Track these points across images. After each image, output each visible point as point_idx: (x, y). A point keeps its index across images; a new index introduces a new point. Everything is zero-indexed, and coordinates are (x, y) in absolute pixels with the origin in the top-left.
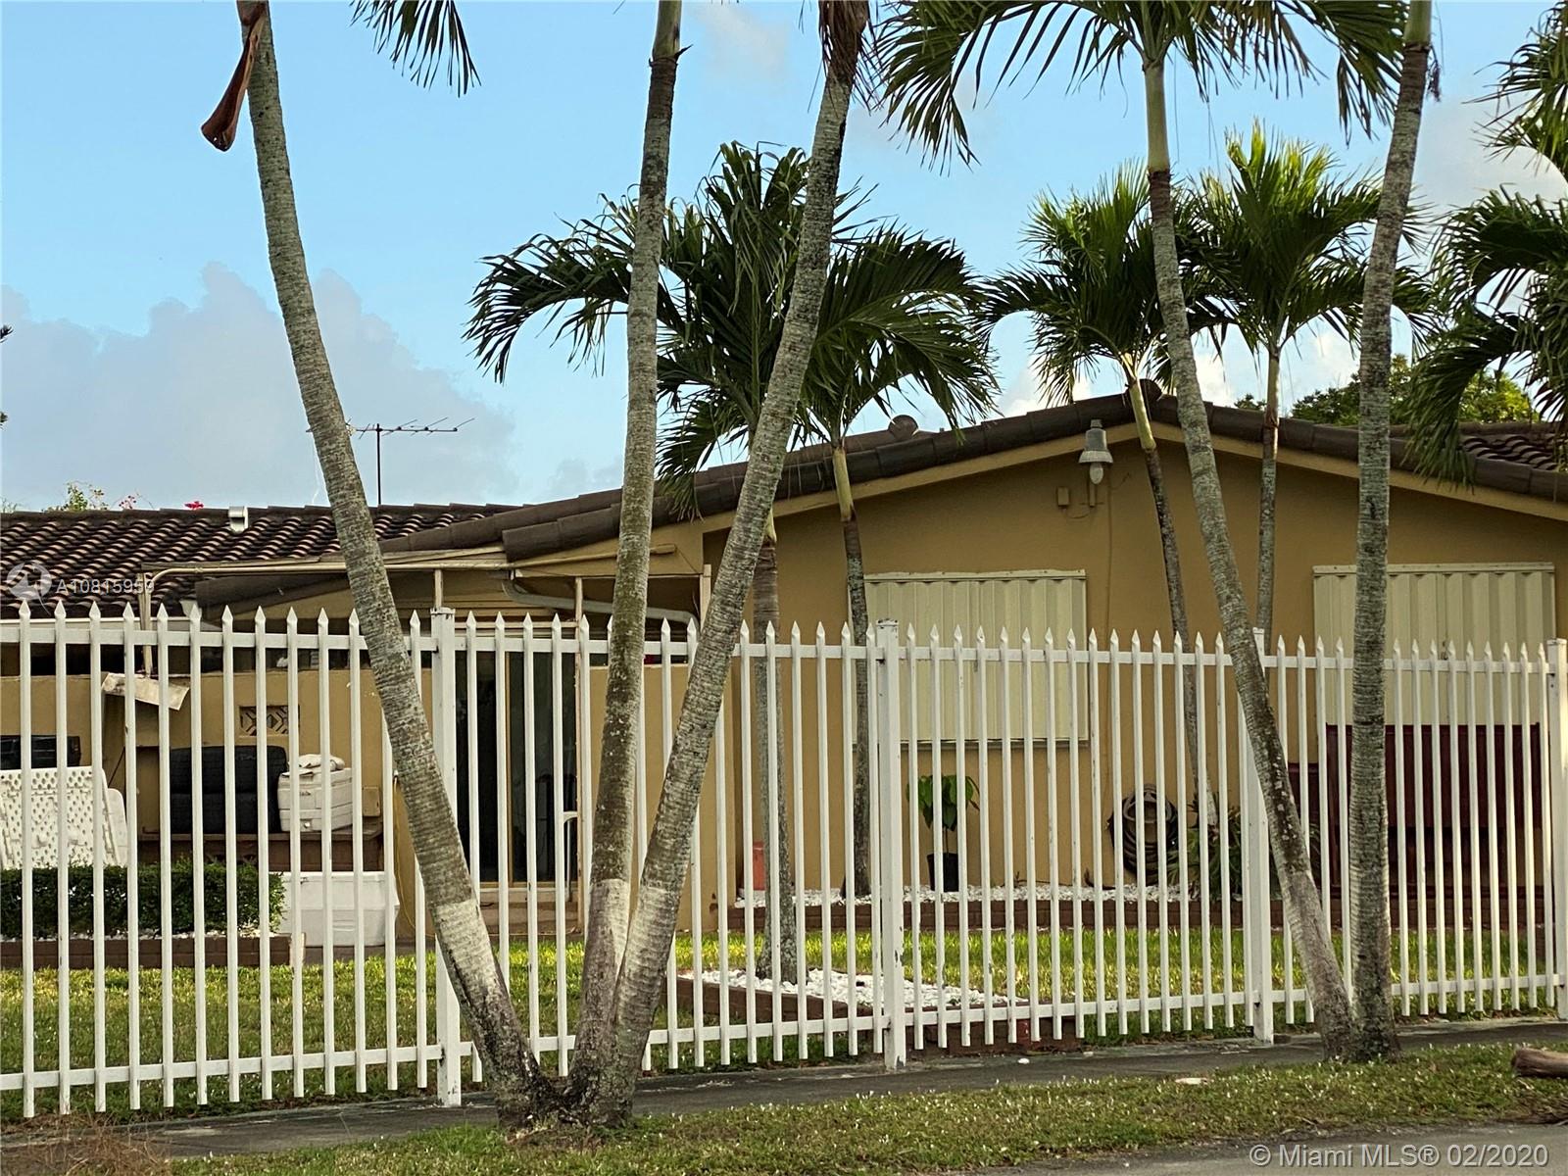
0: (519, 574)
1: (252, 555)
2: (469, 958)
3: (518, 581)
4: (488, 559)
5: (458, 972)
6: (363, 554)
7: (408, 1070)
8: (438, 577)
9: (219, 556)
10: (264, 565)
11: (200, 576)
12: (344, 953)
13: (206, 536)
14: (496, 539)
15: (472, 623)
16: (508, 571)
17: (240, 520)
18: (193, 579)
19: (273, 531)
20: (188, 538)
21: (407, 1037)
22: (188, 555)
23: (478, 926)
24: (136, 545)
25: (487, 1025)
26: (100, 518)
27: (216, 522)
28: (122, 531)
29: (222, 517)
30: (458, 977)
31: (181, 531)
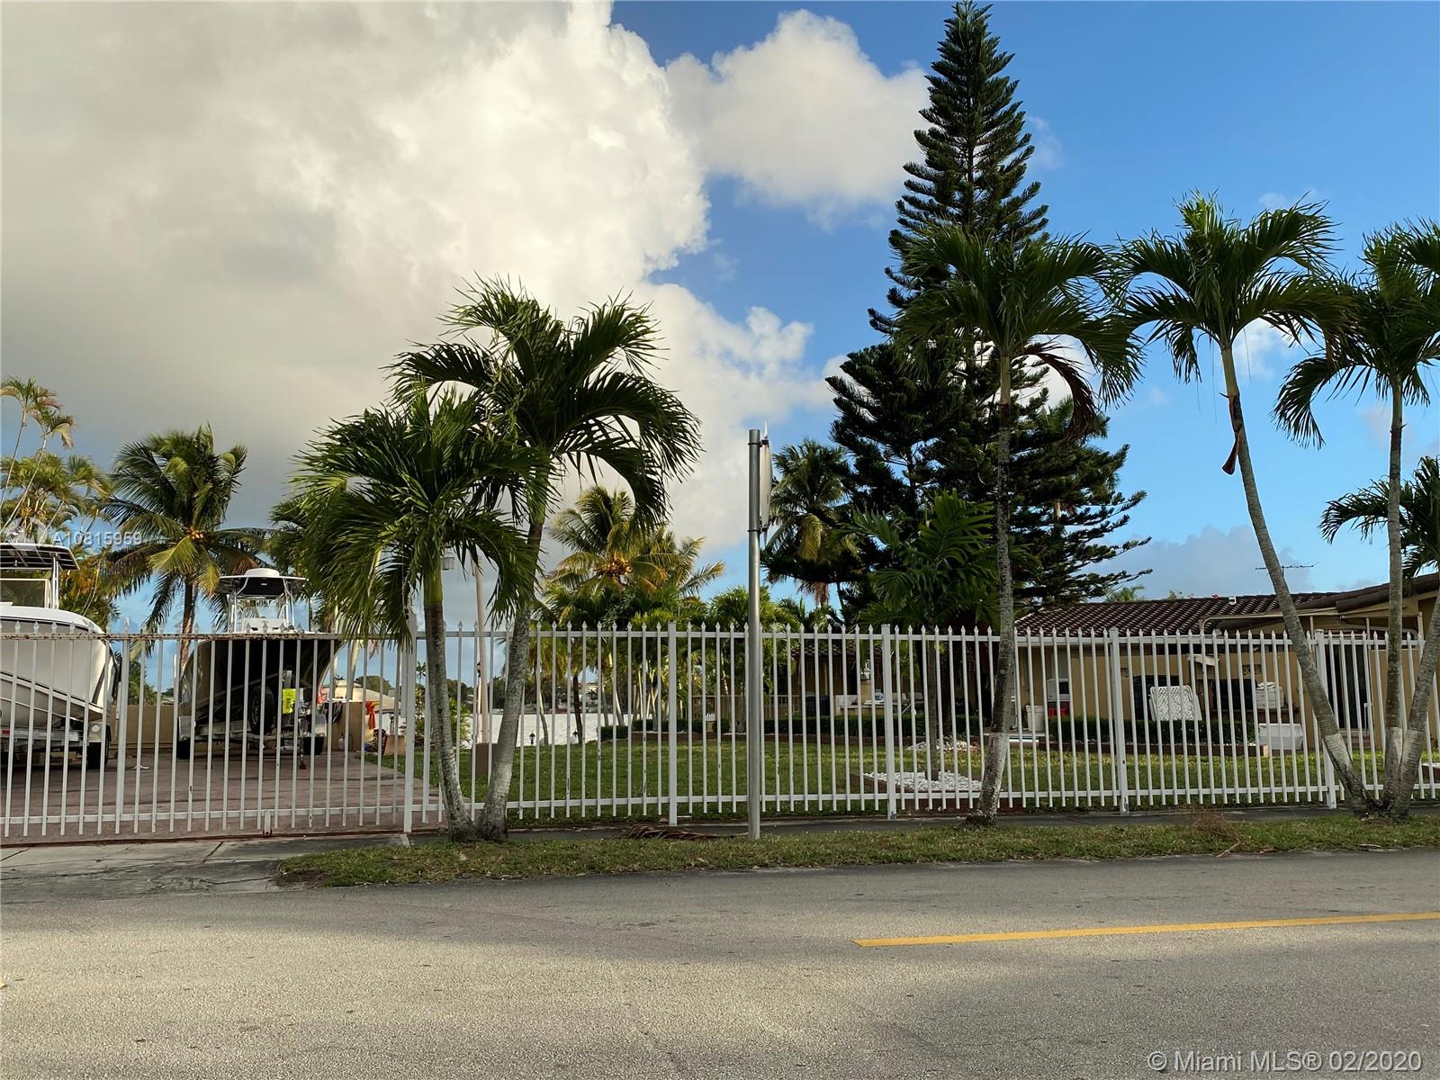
0: (1343, 617)
1: (1238, 612)
2: (1339, 755)
3: (1342, 619)
4: (1330, 612)
5: (1335, 760)
6: (1289, 611)
7: (1315, 795)
8: (1311, 618)
9: (1226, 613)
10: (1243, 616)
11: (1220, 620)
12: (1288, 752)
13: (1223, 605)
14: (1334, 605)
15: (1330, 634)
16: (1339, 616)
17: (1233, 601)
18: (1217, 622)
19: (1245, 605)
20: (1215, 607)
21: (1314, 783)
22: (1214, 613)
23: (1341, 742)
24: (1195, 611)
25: (1347, 779)
26: (1182, 601)
27: (1224, 601)
28: (1190, 606)
29: (1226, 600)
30: (1334, 761)
31: (1211, 605)
